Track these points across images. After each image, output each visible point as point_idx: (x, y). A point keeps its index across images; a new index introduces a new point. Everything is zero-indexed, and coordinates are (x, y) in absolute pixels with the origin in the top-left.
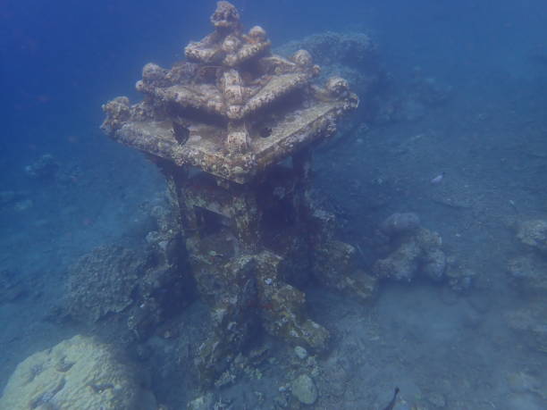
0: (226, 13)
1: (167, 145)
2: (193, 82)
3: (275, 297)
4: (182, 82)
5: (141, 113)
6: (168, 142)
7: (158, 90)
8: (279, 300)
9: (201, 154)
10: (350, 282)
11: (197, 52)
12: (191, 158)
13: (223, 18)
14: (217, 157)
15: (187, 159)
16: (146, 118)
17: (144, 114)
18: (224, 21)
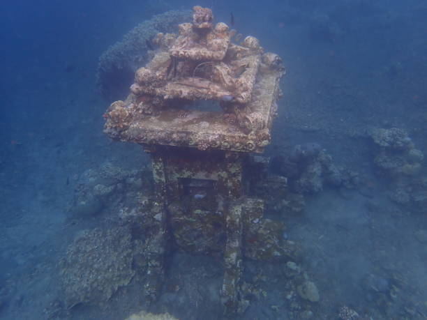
0: (207, 16)
1: (184, 135)
2: (182, 78)
3: (261, 231)
4: (173, 79)
5: (140, 112)
6: (183, 132)
7: (158, 91)
8: (265, 233)
9: (222, 137)
10: (286, 203)
11: (185, 52)
12: (213, 141)
13: (204, 21)
14: (239, 136)
15: (209, 143)
16: (146, 116)
17: (143, 113)
18: (206, 23)
